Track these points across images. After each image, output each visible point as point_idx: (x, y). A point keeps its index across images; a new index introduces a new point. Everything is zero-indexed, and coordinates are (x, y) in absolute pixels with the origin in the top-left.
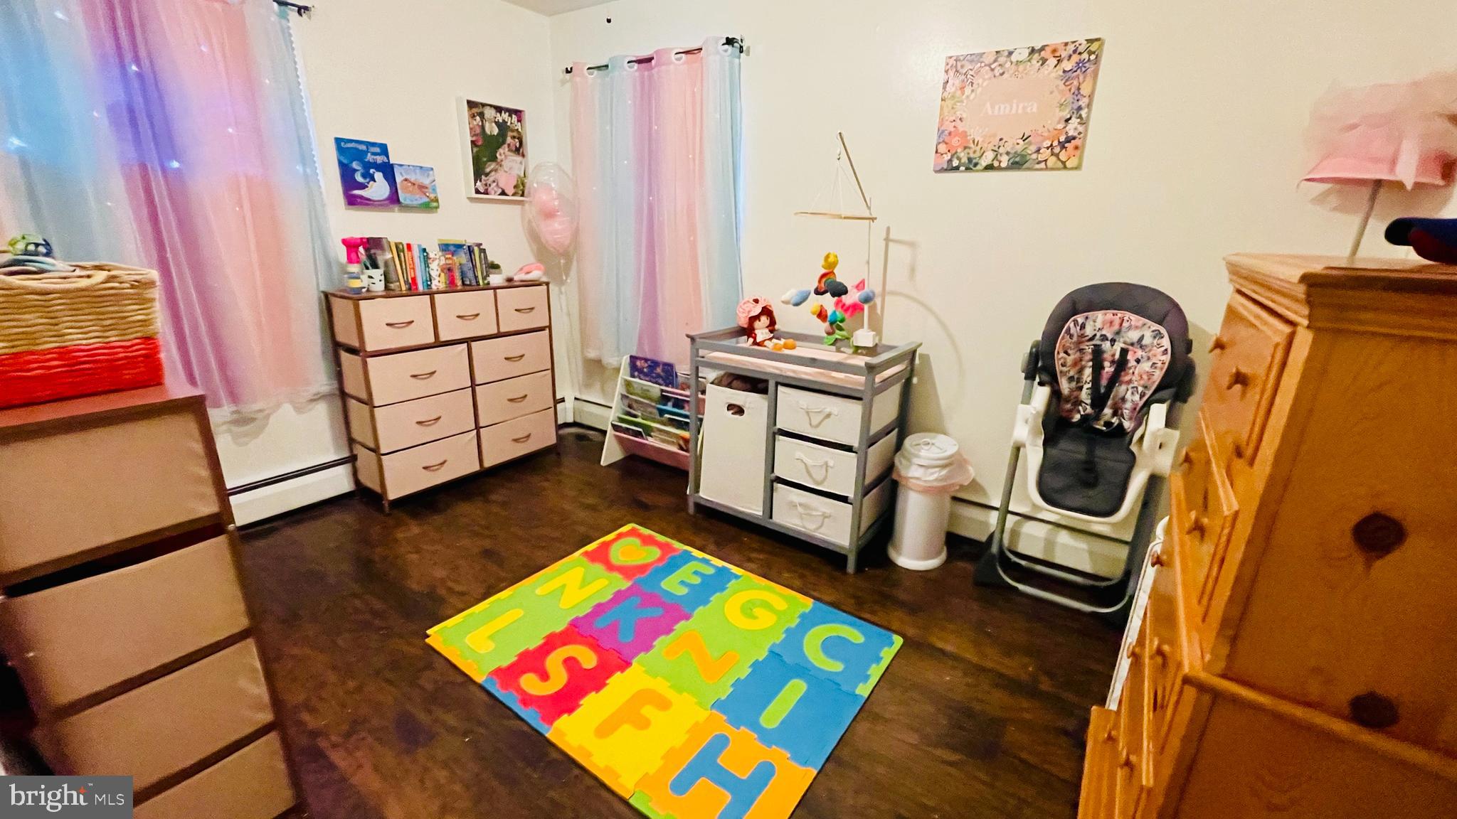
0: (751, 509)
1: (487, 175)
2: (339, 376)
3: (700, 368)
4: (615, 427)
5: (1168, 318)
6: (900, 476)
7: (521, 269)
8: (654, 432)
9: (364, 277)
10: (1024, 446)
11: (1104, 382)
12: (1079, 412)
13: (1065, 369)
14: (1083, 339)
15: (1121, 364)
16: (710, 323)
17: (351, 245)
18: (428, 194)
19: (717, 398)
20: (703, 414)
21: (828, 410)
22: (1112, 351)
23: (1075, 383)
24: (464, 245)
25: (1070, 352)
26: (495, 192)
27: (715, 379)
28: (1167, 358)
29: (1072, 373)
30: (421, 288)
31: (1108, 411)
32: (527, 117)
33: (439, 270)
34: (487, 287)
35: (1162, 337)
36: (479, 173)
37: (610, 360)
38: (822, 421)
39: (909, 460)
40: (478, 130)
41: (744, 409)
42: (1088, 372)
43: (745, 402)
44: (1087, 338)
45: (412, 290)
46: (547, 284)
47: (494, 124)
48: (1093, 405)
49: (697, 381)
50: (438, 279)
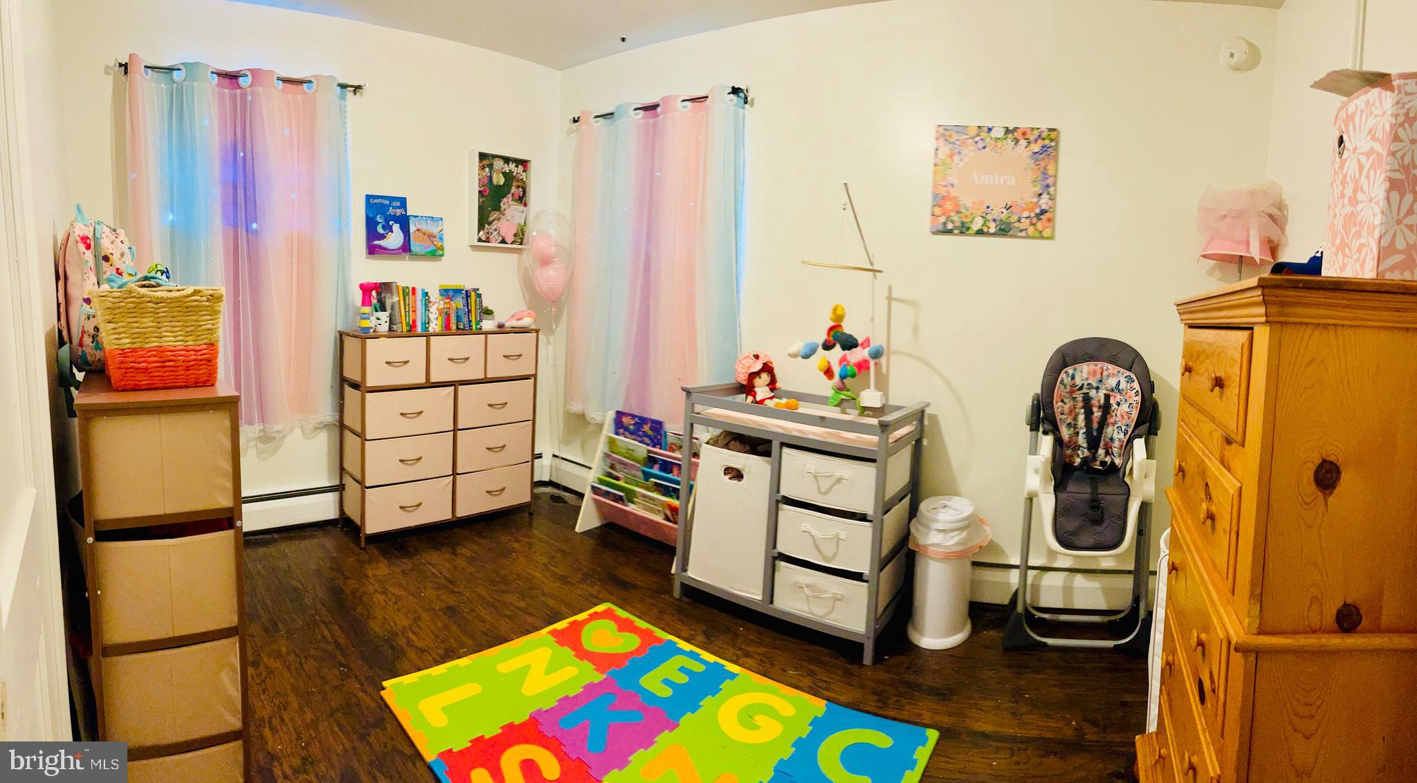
0: (747, 592)
1: (490, 224)
2: (341, 409)
3: (695, 425)
4: (595, 490)
5: (1135, 365)
6: (918, 545)
7: (513, 316)
8: (637, 498)
9: (373, 319)
10: (1036, 495)
11: (1095, 426)
12: (1078, 455)
13: (1063, 417)
14: (1075, 388)
15: (1106, 408)
16: (704, 377)
17: (366, 289)
18: (435, 243)
19: (713, 460)
20: (694, 480)
21: (838, 474)
22: (1098, 397)
23: (1072, 429)
24: (463, 290)
25: (1066, 400)
26: (496, 240)
27: (711, 439)
28: (1139, 398)
29: (1069, 421)
30: (419, 329)
31: (1101, 452)
32: (533, 167)
33: (438, 313)
34: (480, 332)
35: (1133, 381)
36: (483, 222)
37: (594, 415)
38: (833, 485)
39: (927, 527)
40: (486, 181)
41: (744, 473)
42: (1081, 418)
43: (745, 467)
44: (1078, 387)
45: (411, 332)
46: (537, 331)
47: (501, 175)
48: (1089, 448)
49: (691, 443)
50: (435, 322)
